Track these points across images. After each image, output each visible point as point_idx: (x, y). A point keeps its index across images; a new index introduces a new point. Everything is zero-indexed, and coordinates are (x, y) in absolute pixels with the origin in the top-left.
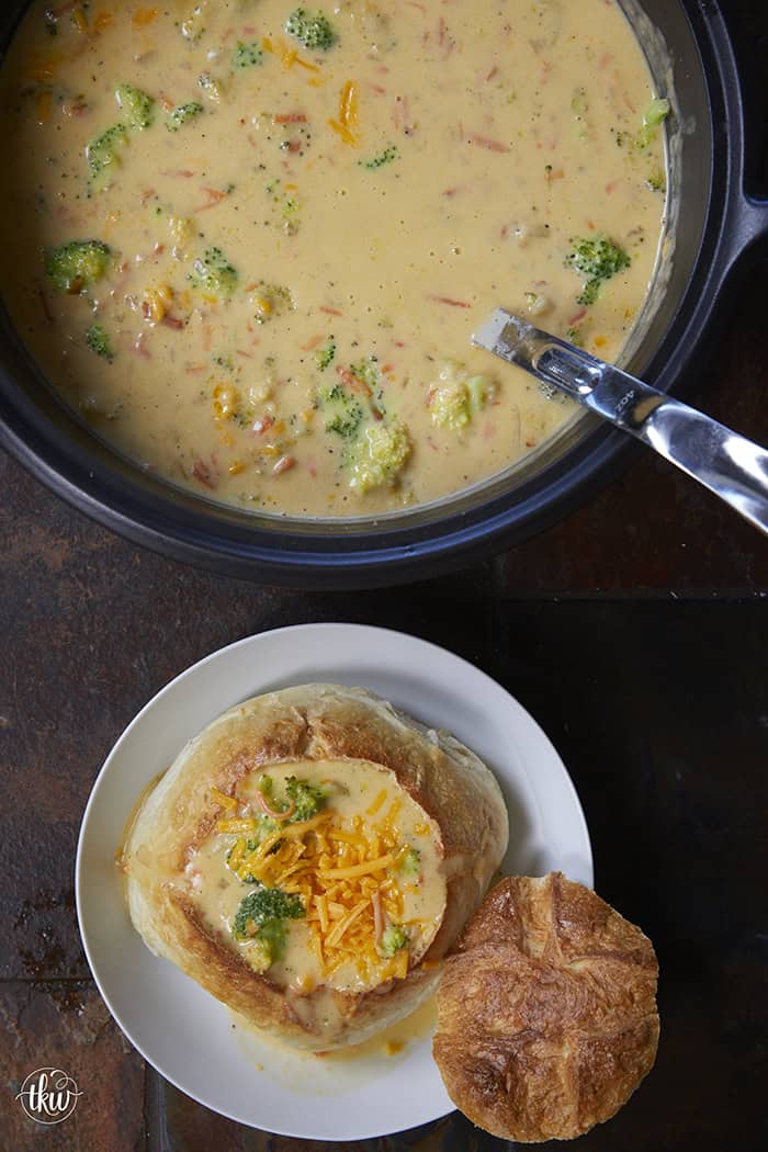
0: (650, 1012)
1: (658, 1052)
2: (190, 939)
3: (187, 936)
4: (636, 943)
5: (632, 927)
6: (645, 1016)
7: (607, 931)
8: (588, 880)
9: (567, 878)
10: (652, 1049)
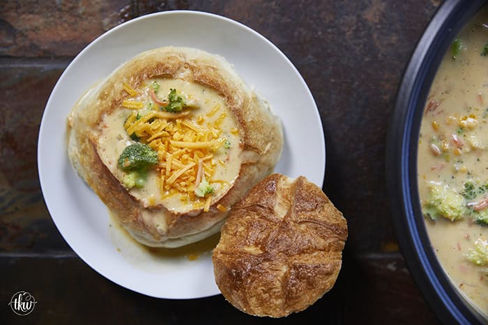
0: (337, 258)
1: (337, 281)
2: (94, 163)
3: (93, 161)
4: (338, 220)
5: (338, 211)
6: (334, 259)
7: (323, 210)
8: (319, 183)
9: (308, 180)
10: (334, 278)
